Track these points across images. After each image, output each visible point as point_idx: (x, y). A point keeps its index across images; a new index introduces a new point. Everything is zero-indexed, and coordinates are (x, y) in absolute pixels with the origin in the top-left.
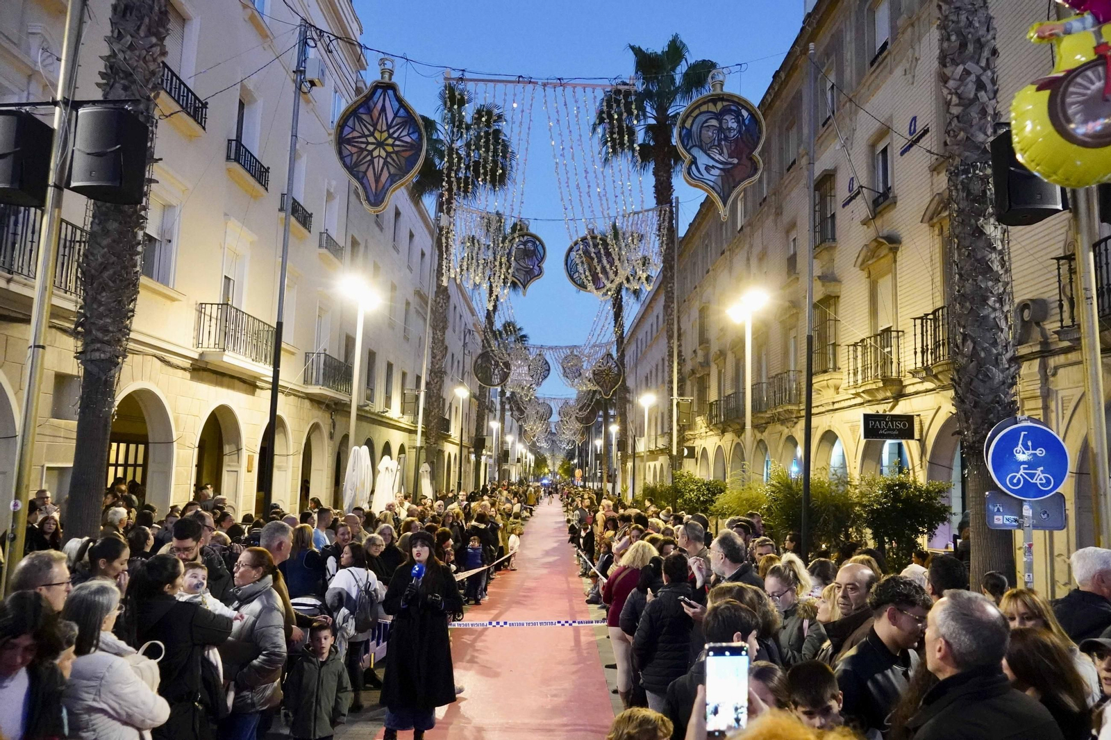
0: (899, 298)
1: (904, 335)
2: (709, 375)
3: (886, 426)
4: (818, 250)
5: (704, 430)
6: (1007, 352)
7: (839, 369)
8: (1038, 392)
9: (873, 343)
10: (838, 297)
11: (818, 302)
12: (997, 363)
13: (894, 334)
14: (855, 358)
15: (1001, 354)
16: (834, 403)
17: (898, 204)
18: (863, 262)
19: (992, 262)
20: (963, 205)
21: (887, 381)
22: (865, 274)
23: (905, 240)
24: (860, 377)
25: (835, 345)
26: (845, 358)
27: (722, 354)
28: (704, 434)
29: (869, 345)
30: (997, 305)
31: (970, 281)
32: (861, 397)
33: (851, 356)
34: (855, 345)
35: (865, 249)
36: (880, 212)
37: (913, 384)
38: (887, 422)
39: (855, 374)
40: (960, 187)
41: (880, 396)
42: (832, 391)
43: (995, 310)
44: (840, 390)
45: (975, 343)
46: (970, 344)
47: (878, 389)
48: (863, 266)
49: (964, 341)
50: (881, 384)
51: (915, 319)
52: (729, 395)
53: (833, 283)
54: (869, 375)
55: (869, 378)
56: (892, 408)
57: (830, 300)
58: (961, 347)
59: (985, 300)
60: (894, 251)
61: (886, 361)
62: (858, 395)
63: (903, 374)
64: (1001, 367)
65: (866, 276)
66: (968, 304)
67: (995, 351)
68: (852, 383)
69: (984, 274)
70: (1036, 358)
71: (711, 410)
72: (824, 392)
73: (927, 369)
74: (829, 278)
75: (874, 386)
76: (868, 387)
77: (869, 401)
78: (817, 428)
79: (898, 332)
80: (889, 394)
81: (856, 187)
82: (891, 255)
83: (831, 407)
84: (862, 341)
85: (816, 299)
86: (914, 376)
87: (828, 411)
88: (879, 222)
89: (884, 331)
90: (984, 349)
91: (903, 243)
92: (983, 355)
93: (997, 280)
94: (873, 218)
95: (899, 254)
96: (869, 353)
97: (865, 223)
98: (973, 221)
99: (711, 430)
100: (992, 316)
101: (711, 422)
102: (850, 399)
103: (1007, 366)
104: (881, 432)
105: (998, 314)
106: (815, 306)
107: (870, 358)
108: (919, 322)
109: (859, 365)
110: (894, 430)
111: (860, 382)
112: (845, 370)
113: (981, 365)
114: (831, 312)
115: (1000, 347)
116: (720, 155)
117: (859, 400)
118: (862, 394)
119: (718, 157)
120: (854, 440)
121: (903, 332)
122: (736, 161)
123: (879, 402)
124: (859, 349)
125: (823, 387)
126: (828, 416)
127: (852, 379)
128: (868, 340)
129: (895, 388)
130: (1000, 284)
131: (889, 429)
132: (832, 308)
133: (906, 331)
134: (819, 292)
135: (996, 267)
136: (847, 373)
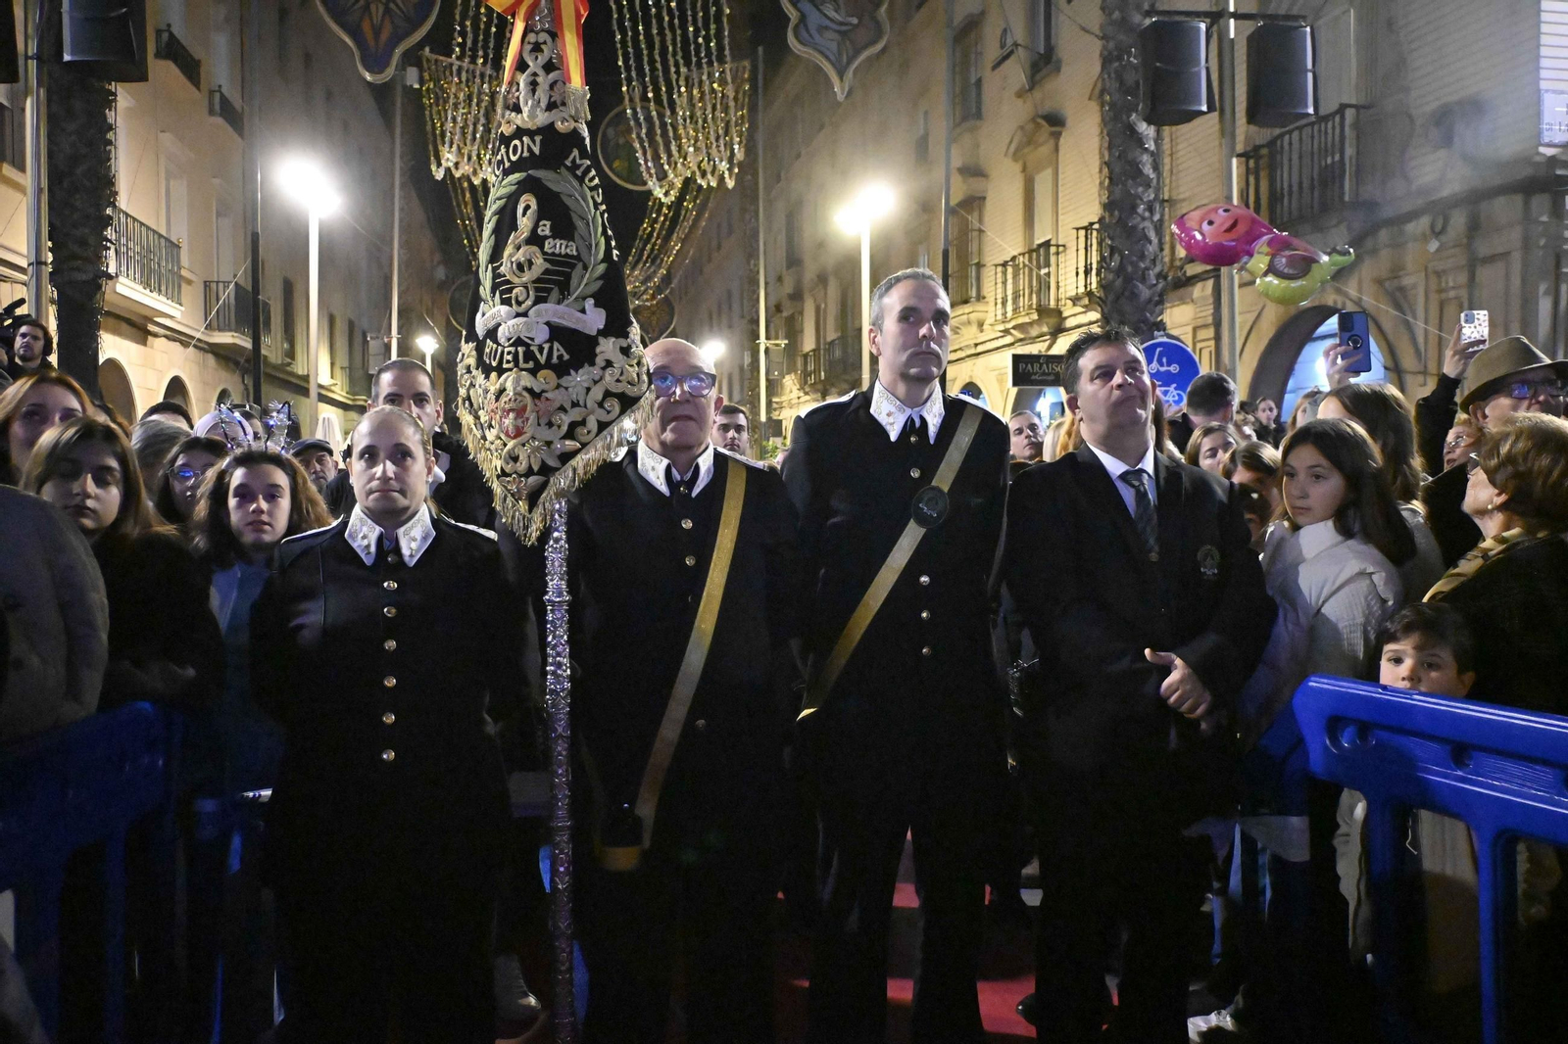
0: (1060, 201)
1: (1064, 251)
2: (801, 313)
3: (1040, 369)
4: (958, 130)
5: (796, 393)
6: (1155, 266)
7: (984, 298)
8: (1210, 320)
9: (1027, 263)
10: (984, 198)
11: (957, 205)
12: (1144, 279)
13: (1053, 250)
14: (1004, 283)
15: (1147, 269)
16: (976, 345)
17: (1063, 70)
18: (1017, 151)
19: (1144, 165)
20: (1117, 96)
21: (1043, 311)
22: (1017, 167)
23: (1069, 122)
24: (1010, 307)
25: (979, 266)
26: (992, 285)
27: (822, 279)
28: (795, 401)
29: (1021, 266)
30: (1147, 214)
31: (1120, 186)
32: (1011, 334)
33: (999, 280)
34: (1004, 265)
35: (1019, 133)
36: (1041, 81)
37: (1074, 315)
38: (1041, 365)
39: (1004, 303)
40: (1113, 75)
41: (1034, 332)
42: (974, 328)
43: (1144, 219)
44: (985, 327)
45: (1122, 256)
46: (1117, 257)
47: (1031, 324)
48: (1016, 157)
49: (1112, 255)
50: (1035, 317)
51: (1078, 229)
52: (833, 341)
53: (980, 179)
54: (1021, 304)
55: (1022, 309)
56: (1050, 347)
57: (974, 203)
58: (1108, 260)
59: (1134, 208)
60: (1057, 136)
61: (1043, 286)
62: (1006, 332)
63: (1063, 303)
64: (1148, 283)
65: (1021, 169)
66: (1116, 213)
67: (1143, 265)
68: (999, 317)
69: (1134, 179)
70: (1210, 278)
71: (805, 364)
72: (964, 331)
73: (1089, 294)
74: (974, 171)
75: (1027, 320)
76: (1020, 321)
77: (1021, 340)
78: (954, 380)
79: (1058, 246)
80: (1045, 329)
81: (1009, 42)
82: (1052, 142)
83: (973, 351)
84: (1014, 258)
85: (953, 202)
86: (1074, 305)
87: (968, 356)
88: (1037, 94)
89: (1040, 246)
90: (1132, 263)
91: (1067, 125)
92: (1130, 269)
93: (1148, 186)
94: (1031, 89)
95: (1062, 140)
96: (1021, 276)
97: (1020, 94)
98: (1124, 117)
99: (806, 393)
100: (1141, 226)
101: (806, 383)
102: (997, 338)
103: (1155, 282)
104: (1033, 377)
105: (1147, 224)
106: (951, 211)
107: (1023, 282)
108: (1082, 233)
109: (1010, 292)
110: (1049, 374)
111: (1009, 314)
112: (990, 298)
113: (1128, 280)
114: (973, 219)
115: (1148, 260)
116: (836, 11)
117: (1008, 339)
118: (1012, 331)
119: (832, 14)
120: (1002, 392)
121: (1064, 246)
122: (855, 21)
123: (1033, 340)
124: (1010, 270)
125: (963, 324)
126: (969, 363)
127: (999, 312)
128: (1021, 258)
129: (1053, 321)
130: (1151, 190)
131: (1044, 374)
132: (976, 214)
133: (1068, 245)
134: (959, 190)
135: (1148, 170)
136: (993, 304)
